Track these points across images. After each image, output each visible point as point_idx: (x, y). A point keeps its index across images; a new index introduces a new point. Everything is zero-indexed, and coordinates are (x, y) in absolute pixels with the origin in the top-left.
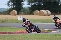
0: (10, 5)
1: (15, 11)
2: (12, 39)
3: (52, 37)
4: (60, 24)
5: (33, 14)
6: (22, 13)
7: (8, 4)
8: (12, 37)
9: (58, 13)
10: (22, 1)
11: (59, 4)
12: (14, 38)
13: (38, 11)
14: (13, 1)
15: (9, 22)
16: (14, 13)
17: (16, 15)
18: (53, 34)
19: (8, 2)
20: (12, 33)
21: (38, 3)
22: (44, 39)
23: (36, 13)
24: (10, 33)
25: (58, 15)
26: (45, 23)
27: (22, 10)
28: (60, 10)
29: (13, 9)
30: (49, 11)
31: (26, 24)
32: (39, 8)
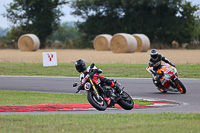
0: (16, 16)
1: (34, 38)
2: (24, 128)
3: (154, 123)
4: (173, 78)
5: (91, 47)
6: (57, 42)
7: (11, 13)
8: (24, 123)
9: (174, 42)
10: (56, 3)
11: (178, 15)
12: (31, 127)
13: (108, 37)
14: (27, 3)
15: (12, 73)
16: (29, 41)
17: (35, 50)
18: (159, 112)
19: (9, 7)
20: (25, 109)
21: (107, 11)
22: (130, 130)
23: (101, 44)
24: (18, 109)
25: (175, 48)
26: (131, 75)
27: (55, 33)
28: (181, 33)
29: (26, 29)
30: (144, 38)
31: (87, 81)
32: (111, 25)
